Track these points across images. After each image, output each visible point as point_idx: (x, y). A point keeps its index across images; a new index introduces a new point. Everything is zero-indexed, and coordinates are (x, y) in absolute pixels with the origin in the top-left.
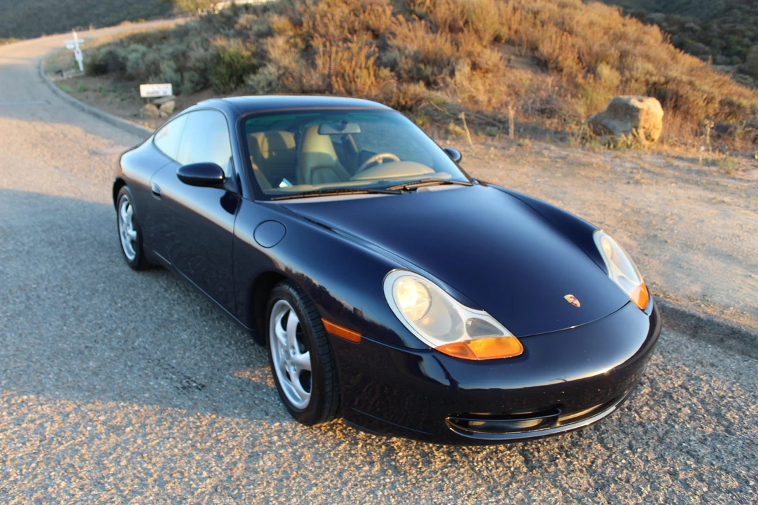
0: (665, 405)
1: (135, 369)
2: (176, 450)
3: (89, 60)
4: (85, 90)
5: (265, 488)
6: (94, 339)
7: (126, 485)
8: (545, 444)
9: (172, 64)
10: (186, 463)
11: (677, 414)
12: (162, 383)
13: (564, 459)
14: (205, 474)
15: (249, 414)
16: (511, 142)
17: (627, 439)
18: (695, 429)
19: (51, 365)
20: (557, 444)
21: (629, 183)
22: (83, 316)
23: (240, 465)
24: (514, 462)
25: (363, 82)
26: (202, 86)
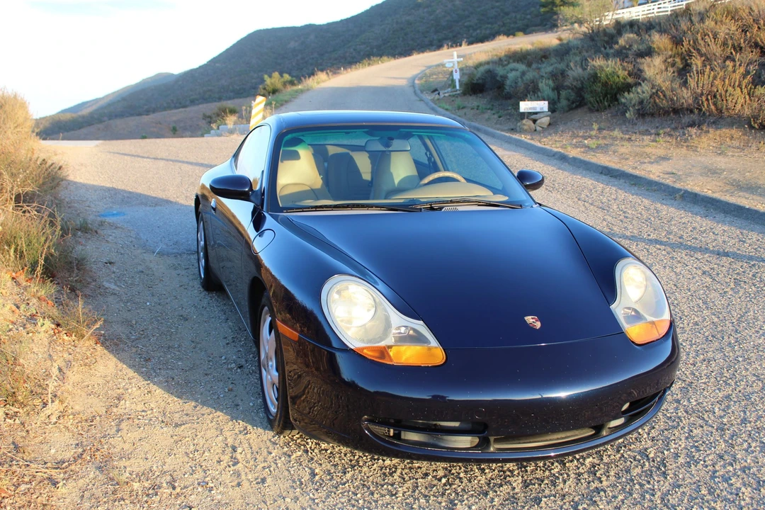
3: (465, 79)
4: (463, 108)
9: (551, 82)
25: (734, 101)
26: (578, 104)
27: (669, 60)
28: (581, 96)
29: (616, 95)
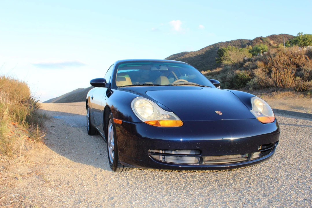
9: (221, 80)
25: (289, 82)
27: (264, 70)
28: (232, 84)
29: (245, 82)
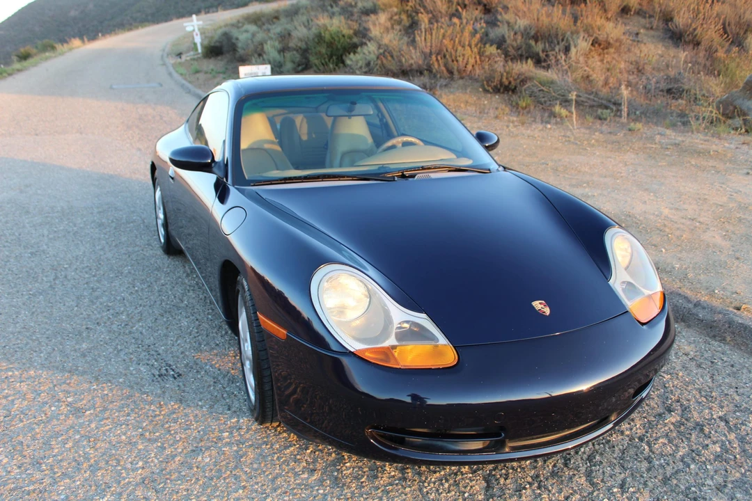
0: (689, 440)
1: (122, 354)
2: (124, 437)
3: (206, 43)
4: (197, 72)
5: (191, 485)
6: (98, 321)
7: (61, 467)
8: (519, 470)
10: (128, 451)
11: (700, 452)
12: (142, 369)
13: (533, 490)
14: (140, 464)
15: (211, 407)
16: (623, 125)
17: (623, 475)
18: (716, 471)
19: (47, 344)
20: (533, 471)
21: (748, 173)
22: (97, 298)
23: (177, 459)
24: (471, 487)
25: (465, 61)
26: (304, 66)
27: (395, 18)
28: (307, 58)
29: (341, 56)
